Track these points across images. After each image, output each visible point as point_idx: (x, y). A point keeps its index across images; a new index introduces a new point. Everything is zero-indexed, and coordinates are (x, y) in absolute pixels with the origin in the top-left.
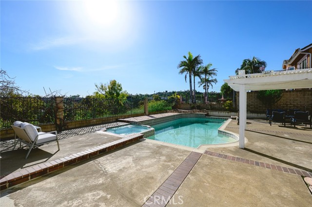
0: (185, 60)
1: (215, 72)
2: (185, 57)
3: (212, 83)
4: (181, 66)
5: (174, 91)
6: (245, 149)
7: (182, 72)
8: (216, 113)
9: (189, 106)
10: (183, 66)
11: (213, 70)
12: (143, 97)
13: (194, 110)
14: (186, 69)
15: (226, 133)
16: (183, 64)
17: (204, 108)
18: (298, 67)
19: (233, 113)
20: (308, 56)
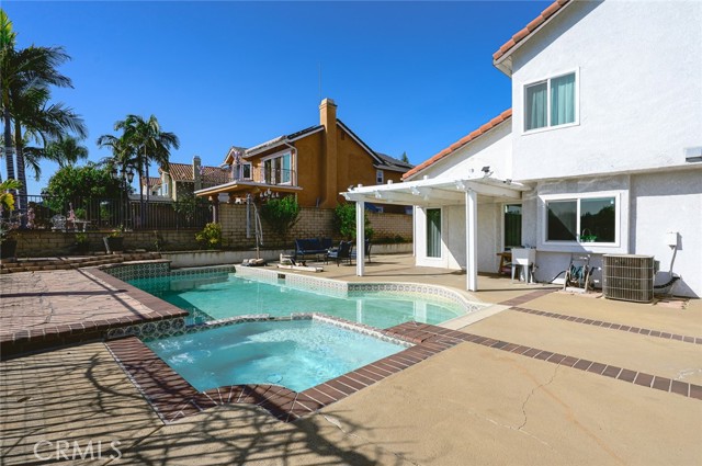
6: (478, 291)
8: (185, 258)
17: (135, 248)
18: (262, 164)
19: (229, 255)
20: (293, 152)
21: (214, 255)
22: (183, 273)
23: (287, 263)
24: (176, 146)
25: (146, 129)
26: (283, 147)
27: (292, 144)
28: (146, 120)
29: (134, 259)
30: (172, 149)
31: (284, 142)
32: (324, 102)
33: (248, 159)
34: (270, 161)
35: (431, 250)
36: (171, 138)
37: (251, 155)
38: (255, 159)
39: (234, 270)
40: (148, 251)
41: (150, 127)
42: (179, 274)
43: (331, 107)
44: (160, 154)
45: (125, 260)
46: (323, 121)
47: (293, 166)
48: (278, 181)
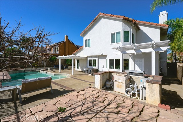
6: (74, 75)
8: (29, 69)
17: (18, 67)
18: (53, 49)
19: (39, 68)
20: (58, 46)
23: (49, 70)
29: (17, 69)
31: (56, 44)
35: (78, 68)
37: (50, 46)
38: (52, 47)
39: (39, 71)
40: (21, 68)
42: (27, 72)
43: (67, 37)
45: (15, 69)
46: (65, 40)
47: (58, 49)
48: (56, 52)
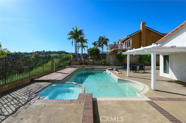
0: (73, 31)
1: (87, 41)
2: (73, 29)
3: (85, 48)
4: (70, 34)
5: (50, 51)
6: (156, 90)
7: (69, 39)
8: (97, 67)
9: (78, 63)
10: (71, 34)
11: (86, 40)
12: (22, 55)
13: (83, 65)
14: (73, 37)
15: (124, 80)
16: (71, 33)
17: (89, 64)
18: (125, 43)
19: (106, 67)
20: (131, 39)
21: (103, 67)
22: (95, 70)
24: (109, 41)
25: (103, 39)
26: (128, 38)
27: (131, 37)
28: (103, 37)
29: (87, 66)
30: (108, 42)
32: (142, 23)
33: (122, 42)
34: (126, 42)
35: (166, 71)
36: (108, 40)
37: (122, 41)
38: (123, 42)
39: (106, 71)
41: (104, 38)
42: (94, 70)
43: (144, 24)
44: (106, 44)
46: (141, 29)
47: (131, 43)
48: (128, 47)
